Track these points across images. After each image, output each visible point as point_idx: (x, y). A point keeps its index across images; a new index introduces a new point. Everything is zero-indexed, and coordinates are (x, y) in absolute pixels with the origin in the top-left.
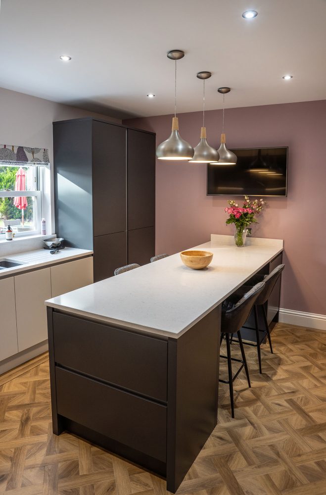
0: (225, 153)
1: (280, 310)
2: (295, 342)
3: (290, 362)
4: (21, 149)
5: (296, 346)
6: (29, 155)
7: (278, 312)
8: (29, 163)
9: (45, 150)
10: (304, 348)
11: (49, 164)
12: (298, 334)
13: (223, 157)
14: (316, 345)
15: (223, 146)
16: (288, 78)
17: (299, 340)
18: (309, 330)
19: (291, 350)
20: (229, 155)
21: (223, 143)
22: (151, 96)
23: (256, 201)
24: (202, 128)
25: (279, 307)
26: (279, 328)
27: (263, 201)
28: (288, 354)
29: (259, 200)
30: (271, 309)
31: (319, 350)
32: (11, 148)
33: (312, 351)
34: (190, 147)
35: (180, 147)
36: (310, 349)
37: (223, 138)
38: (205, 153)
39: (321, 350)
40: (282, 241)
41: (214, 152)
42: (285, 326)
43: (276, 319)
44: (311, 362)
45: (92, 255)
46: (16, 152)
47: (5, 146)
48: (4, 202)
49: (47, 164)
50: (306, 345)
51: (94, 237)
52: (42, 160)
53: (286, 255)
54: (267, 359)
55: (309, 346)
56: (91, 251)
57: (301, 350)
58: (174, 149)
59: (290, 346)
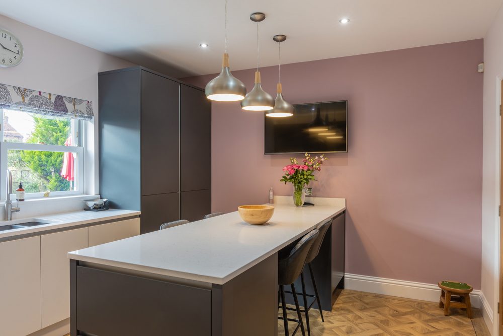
0: (282, 103)
1: (345, 276)
2: (363, 309)
3: (359, 330)
4: (59, 98)
5: (365, 313)
6: (69, 106)
7: (343, 277)
8: (69, 115)
9: (88, 102)
10: (374, 315)
11: (93, 117)
12: (366, 301)
13: (280, 107)
14: (387, 311)
15: (279, 96)
16: (344, 21)
17: (368, 307)
18: (377, 296)
19: (360, 318)
20: (286, 105)
21: (279, 93)
22: (204, 46)
23: (316, 158)
24: (256, 72)
25: (344, 272)
26: (346, 295)
27: (324, 157)
28: (357, 322)
29: (319, 156)
30: (336, 276)
31: (390, 317)
32: (47, 96)
33: (383, 318)
34: (243, 85)
35: (232, 83)
36: (381, 316)
37: (279, 88)
38: (260, 98)
39: (393, 316)
40: (344, 199)
41: (269, 97)
42: (352, 293)
43: (341, 285)
44: (383, 330)
45: (139, 216)
46: (53, 100)
47: (40, 93)
48: (54, 178)
49: (91, 118)
50: (376, 311)
51: (142, 196)
52: (85, 112)
53: (349, 214)
54: (334, 328)
55: (379, 312)
56: (138, 212)
57: (371, 317)
58: (225, 85)
59: (359, 314)
